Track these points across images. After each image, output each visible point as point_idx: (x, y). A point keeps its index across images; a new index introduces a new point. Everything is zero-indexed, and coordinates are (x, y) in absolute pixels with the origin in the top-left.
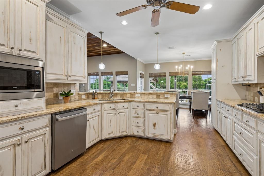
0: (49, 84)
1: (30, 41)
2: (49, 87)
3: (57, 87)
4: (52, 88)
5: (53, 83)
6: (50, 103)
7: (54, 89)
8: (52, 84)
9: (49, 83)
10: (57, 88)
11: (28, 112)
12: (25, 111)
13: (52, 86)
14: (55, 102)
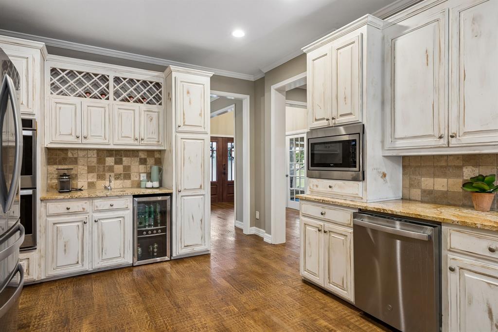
0: (452, 158)
1: (345, 101)
2: (450, 166)
3: (473, 166)
4: (460, 168)
5: (463, 155)
6: (452, 202)
7: (465, 169)
8: (458, 158)
9: (451, 155)
10: (474, 169)
11: (345, 199)
12: (342, 195)
13: (459, 163)
14: (466, 202)
